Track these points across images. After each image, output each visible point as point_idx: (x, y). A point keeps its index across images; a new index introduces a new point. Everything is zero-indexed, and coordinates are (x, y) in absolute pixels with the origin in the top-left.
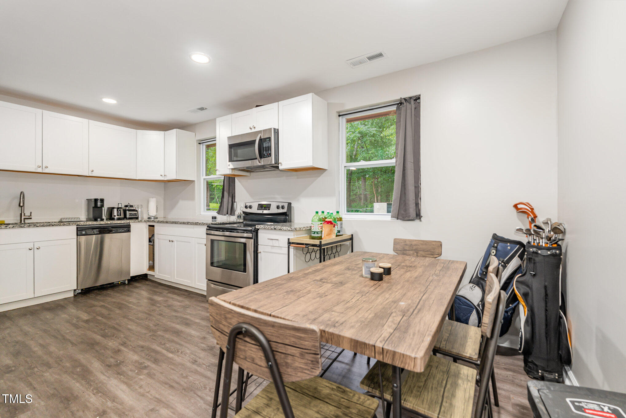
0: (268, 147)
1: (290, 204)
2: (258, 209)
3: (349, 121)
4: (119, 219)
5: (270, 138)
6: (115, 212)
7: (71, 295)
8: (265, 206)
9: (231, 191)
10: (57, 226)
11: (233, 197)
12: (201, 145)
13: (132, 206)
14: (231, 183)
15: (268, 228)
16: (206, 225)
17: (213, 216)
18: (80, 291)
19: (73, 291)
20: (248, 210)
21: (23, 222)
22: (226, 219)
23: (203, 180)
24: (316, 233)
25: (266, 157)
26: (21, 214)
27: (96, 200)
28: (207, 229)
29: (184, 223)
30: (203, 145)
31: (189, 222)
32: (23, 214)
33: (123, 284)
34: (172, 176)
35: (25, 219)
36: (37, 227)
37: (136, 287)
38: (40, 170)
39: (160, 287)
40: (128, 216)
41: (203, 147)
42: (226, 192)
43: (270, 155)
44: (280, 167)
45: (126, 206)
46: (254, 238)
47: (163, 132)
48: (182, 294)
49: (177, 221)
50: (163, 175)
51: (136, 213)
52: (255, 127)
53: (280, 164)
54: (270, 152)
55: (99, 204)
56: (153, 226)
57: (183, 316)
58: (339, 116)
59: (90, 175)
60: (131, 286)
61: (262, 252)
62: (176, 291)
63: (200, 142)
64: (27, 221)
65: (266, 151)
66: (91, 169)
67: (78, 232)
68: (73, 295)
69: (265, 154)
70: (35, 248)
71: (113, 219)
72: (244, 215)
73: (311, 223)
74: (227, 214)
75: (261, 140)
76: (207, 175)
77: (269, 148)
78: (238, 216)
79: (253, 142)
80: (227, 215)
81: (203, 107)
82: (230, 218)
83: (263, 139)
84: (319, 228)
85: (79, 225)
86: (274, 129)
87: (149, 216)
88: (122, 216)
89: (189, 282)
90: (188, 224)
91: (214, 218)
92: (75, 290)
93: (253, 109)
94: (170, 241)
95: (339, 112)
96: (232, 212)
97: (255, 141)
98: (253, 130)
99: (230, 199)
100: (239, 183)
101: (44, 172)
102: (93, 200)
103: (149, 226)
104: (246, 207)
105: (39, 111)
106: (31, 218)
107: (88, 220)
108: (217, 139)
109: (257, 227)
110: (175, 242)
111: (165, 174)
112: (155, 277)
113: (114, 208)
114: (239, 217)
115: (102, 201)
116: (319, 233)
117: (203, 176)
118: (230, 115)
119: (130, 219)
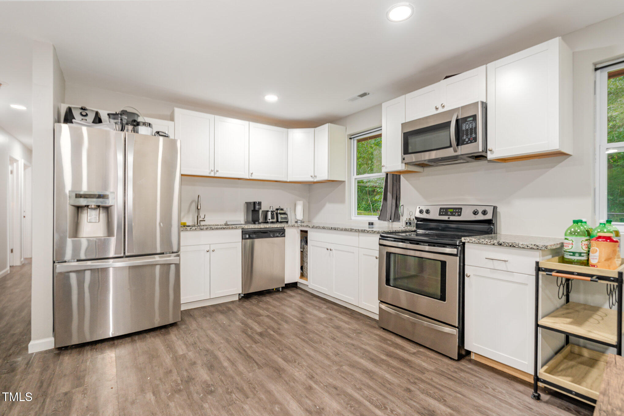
0: (471, 129)
1: (495, 208)
2: (440, 215)
3: (611, 76)
4: (272, 222)
5: (474, 117)
6: (269, 216)
7: (236, 298)
8: (452, 210)
9: (395, 192)
10: (227, 229)
11: (397, 199)
12: (352, 140)
13: (282, 210)
14: (395, 182)
15: (485, 242)
16: (378, 233)
17: (370, 221)
18: (243, 295)
19: (238, 295)
20: (425, 216)
21: (199, 224)
22: (387, 226)
23: (354, 179)
24: (577, 255)
25: (467, 143)
26: (198, 216)
27: (254, 203)
28: (380, 239)
29: (346, 230)
30: (354, 140)
31: (353, 229)
32: (199, 216)
33: (277, 290)
34: (323, 176)
35: (200, 221)
36: (213, 229)
37: (291, 296)
38: (212, 174)
39: (314, 299)
40: (279, 220)
41: (355, 142)
42: (390, 192)
43: (475, 140)
44: (490, 156)
45: (277, 209)
46: (459, 255)
47: (313, 129)
48: (343, 312)
49: (337, 227)
50: (313, 176)
51: (286, 216)
52: (444, 106)
53: (488, 152)
54: (474, 136)
55: (257, 207)
56: (306, 232)
57: (360, 345)
58: (596, 69)
59: (250, 178)
60: (285, 294)
61: (472, 276)
62: (335, 307)
63: (350, 137)
64: (202, 223)
65: (467, 135)
66: (251, 172)
67: (243, 235)
68: (238, 299)
69: (465, 140)
70: (211, 251)
71: (267, 223)
72: (416, 221)
73: (563, 237)
74: (390, 219)
75: (457, 121)
76: (359, 173)
77: (474, 130)
78: (407, 223)
79: (447, 125)
80: (390, 221)
81: (366, 92)
82: (392, 225)
83: (462, 119)
84: (584, 247)
85: (244, 229)
86: (482, 103)
87: (296, 220)
88: (275, 220)
89: (353, 299)
90: (351, 231)
91: (371, 224)
92: (239, 294)
93: (441, 81)
94: (327, 249)
95: (595, 64)
96: (396, 217)
97: (449, 123)
98: (441, 110)
99: (394, 201)
100: (406, 182)
101: (216, 176)
102: (253, 203)
103: (301, 231)
104: (421, 212)
105: (212, 116)
106: (205, 221)
107: (247, 222)
108: (383, 128)
109: (463, 240)
110: (334, 250)
111: (316, 175)
112: (309, 287)
113: (268, 211)
114: (409, 223)
115: (260, 204)
116: (582, 255)
117: (354, 175)
118: (404, 96)
119: (281, 222)
